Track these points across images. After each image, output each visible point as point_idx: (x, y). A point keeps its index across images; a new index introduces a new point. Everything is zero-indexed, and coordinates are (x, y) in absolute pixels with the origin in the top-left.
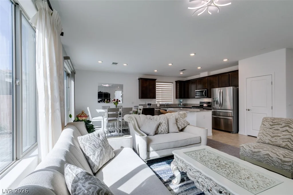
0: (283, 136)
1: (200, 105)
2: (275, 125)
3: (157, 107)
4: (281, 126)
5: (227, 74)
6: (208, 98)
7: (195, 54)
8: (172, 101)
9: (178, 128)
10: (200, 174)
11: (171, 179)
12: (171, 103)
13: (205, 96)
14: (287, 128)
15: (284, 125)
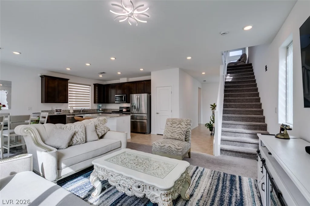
0: (177, 131)
1: (120, 110)
2: (173, 124)
3: (70, 113)
4: (177, 124)
5: (143, 82)
6: (127, 103)
7: (115, 58)
8: (89, 106)
9: (98, 135)
10: (122, 176)
11: (90, 193)
12: (89, 109)
13: (125, 101)
14: (180, 125)
15: (178, 123)
